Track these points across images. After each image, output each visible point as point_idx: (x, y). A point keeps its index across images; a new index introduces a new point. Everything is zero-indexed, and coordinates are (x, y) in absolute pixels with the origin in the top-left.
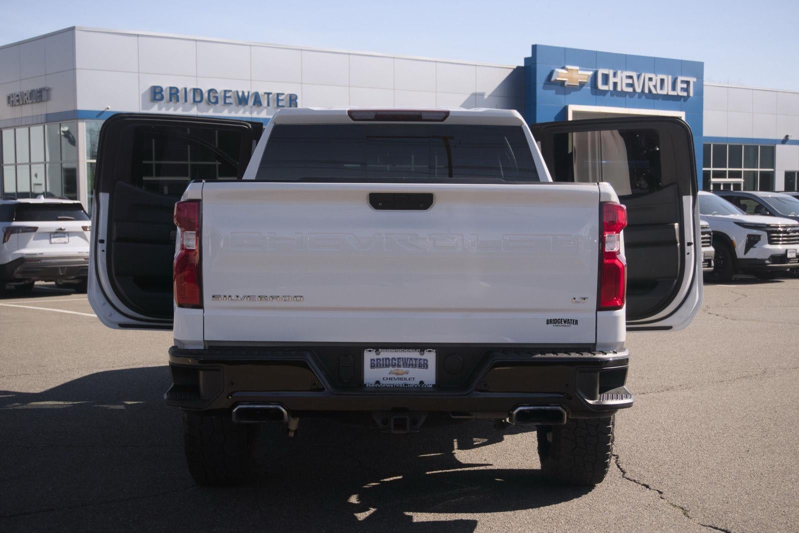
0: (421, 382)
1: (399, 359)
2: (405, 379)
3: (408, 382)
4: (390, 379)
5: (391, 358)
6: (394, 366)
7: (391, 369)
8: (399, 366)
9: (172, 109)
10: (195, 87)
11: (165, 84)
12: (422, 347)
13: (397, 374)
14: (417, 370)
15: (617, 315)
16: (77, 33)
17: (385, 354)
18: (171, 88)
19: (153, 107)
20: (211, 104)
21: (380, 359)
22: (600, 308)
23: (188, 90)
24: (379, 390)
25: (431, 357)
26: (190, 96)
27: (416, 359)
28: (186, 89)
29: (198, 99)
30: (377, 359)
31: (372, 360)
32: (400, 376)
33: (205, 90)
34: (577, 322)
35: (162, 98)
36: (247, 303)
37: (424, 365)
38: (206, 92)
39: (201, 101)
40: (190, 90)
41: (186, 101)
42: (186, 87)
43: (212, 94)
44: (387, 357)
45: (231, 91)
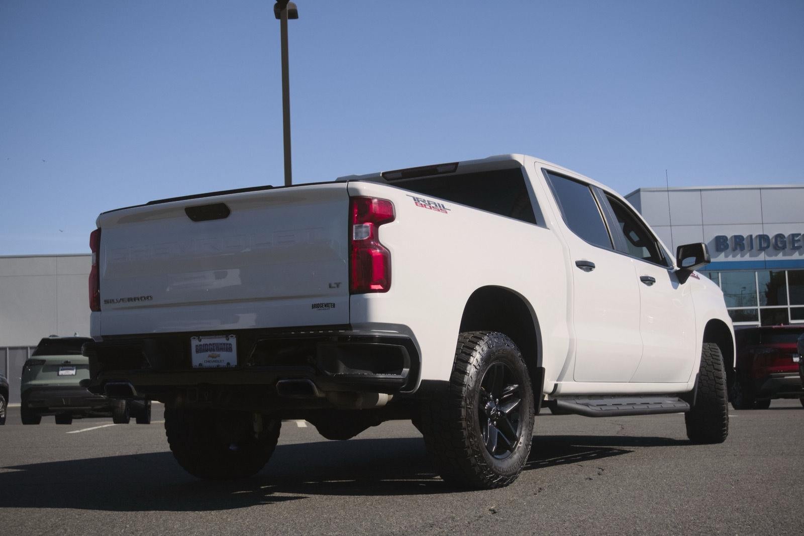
0: (228, 364)
1: (213, 344)
2: (218, 361)
3: (220, 364)
4: (209, 361)
5: (208, 344)
6: (210, 350)
7: (209, 353)
8: (214, 350)
9: (739, 255)
10: (761, 233)
11: (730, 233)
12: (227, 333)
13: (213, 357)
14: (225, 353)
15: (368, 297)
16: (642, 193)
17: (206, 341)
18: (736, 237)
19: (718, 256)
20: (778, 248)
21: (201, 345)
22: (351, 292)
23: (753, 237)
24: (202, 370)
25: (233, 341)
26: (756, 244)
27: (224, 344)
28: (751, 236)
29: (764, 245)
30: (200, 345)
31: (197, 346)
32: (215, 359)
33: (771, 235)
34: (334, 305)
35: (726, 247)
36: (122, 304)
37: (228, 349)
38: (773, 238)
39: (768, 247)
40: (757, 236)
41: (752, 248)
42: (751, 234)
43: (779, 239)
44: (206, 343)
45: (800, 234)
